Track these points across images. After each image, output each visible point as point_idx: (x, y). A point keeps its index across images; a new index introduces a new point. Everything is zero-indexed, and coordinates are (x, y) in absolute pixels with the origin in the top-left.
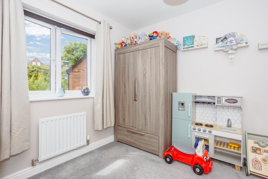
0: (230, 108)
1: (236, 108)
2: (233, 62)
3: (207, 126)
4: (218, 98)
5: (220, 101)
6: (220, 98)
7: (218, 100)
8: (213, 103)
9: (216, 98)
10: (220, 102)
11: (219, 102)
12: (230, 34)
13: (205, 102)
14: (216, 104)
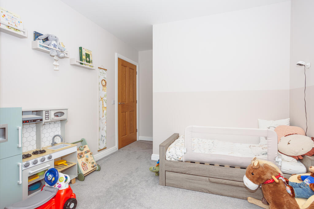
0: (51, 123)
1: (57, 122)
2: (58, 70)
3: (35, 153)
4: (46, 112)
5: (49, 115)
6: (48, 112)
7: (47, 114)
8: (39, 120)
9: (44, 112)
10: (49, 117)
11: (47, 117)
12: (56, 37)
13: (28, 121)
14: (44, 120)
